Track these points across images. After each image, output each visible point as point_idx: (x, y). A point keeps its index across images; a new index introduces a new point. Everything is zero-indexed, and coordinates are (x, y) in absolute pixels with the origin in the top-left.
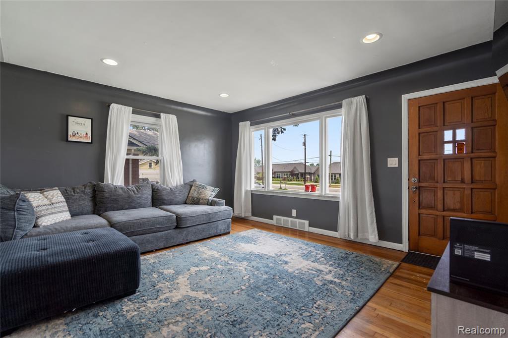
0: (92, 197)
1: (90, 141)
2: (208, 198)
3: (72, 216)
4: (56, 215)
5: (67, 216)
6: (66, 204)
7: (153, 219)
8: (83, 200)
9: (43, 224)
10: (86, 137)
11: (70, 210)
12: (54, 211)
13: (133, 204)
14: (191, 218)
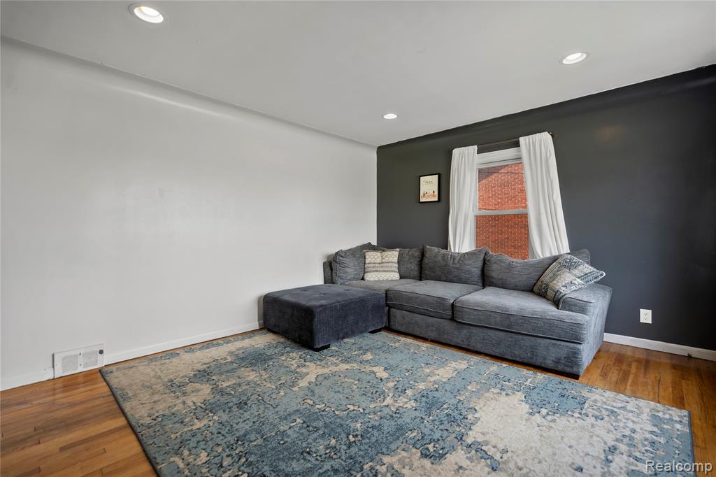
0: (419, 261)
1: (437, 200)
2: (558, 288)
3: (401, 277)
4: (389, 273)
5: (396, 276)
6: (397, 265)
7: (423, 296)
8: (411, 262)
9: (368, 279)
10: (433, 196)
11: (399, 272)
12: (379, 269)
13: (450, 276)
14: (472, 311)
